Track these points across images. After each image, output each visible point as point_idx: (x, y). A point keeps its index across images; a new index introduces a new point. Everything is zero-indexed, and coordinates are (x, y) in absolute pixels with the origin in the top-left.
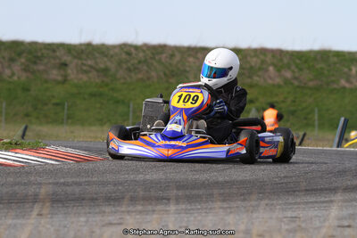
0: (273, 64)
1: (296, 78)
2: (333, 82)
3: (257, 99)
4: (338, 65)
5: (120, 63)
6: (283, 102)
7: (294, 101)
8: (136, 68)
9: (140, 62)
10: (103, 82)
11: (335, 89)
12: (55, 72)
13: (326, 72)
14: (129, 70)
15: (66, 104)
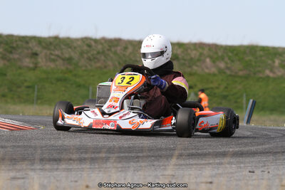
0: (211, 58)
1: (228, 68)
2: (259, 72)
3: (196, 85)
4: (263, 58)
5: (82, 53)
6: (217, 88)
7: (226, 88)
8: (95, 58)
9: (98, 53)
10: (67, 69)
11: (261, 78)
12: (27, 60)
13: (253, 64)
14: (89, 59)
15: (36, 87)
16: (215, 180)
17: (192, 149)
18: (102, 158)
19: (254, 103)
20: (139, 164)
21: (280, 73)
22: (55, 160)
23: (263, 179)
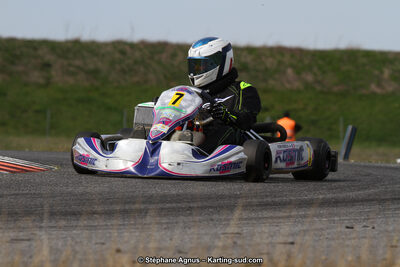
0: (292, 66)
1: (318, 82)
2: (362, 86)
3: (273, 107)
4: (367, 68)
5: (113, 63)
6: (304, 109)
7: (316, 109)
8: (131, 70)
10: (92, 85)
11: (363, 95)
12: (36, 74)
13: (353, 75)
14: (123, 72)
15: (48, 111)
16: (298, 239)
17: (267, 196)
18: (140, 211)
19: (354, 130)
20: (191, 218)
21: (390, 87)
22: (74, 214)
23: (365, 237)
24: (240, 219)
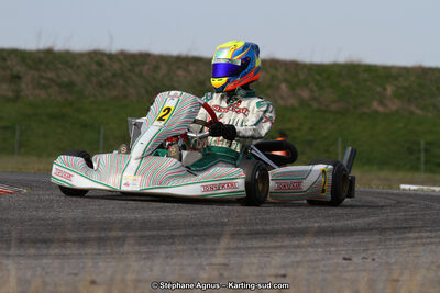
0: (286, 81)
1: (315, 99)
2: (363, 104)
4: (369, 84)
5: (89, 76)
6: (299, 129)
7: (312, 129)
8: (109, 83)
9: (114, 75)
10: (66, 100)
11: (365, 113)
12: (4, 86)
13: (354, 92)
14: (101, 85)
15: (18, 127)
16: (290, 271)
17: (257, 224)
18: (117, 239)
19: (354, 153)
20: (173, 247)
21: (394, 105)
22: (44, 241)
23: (365, 270)
24: (227, 249)
